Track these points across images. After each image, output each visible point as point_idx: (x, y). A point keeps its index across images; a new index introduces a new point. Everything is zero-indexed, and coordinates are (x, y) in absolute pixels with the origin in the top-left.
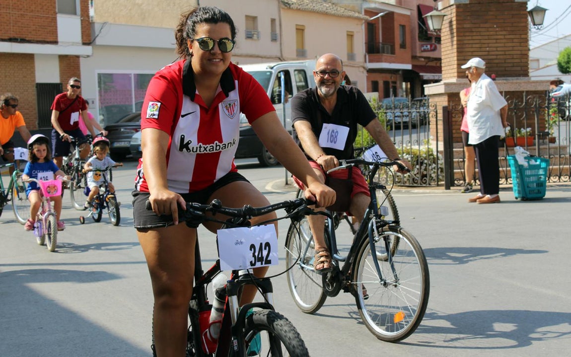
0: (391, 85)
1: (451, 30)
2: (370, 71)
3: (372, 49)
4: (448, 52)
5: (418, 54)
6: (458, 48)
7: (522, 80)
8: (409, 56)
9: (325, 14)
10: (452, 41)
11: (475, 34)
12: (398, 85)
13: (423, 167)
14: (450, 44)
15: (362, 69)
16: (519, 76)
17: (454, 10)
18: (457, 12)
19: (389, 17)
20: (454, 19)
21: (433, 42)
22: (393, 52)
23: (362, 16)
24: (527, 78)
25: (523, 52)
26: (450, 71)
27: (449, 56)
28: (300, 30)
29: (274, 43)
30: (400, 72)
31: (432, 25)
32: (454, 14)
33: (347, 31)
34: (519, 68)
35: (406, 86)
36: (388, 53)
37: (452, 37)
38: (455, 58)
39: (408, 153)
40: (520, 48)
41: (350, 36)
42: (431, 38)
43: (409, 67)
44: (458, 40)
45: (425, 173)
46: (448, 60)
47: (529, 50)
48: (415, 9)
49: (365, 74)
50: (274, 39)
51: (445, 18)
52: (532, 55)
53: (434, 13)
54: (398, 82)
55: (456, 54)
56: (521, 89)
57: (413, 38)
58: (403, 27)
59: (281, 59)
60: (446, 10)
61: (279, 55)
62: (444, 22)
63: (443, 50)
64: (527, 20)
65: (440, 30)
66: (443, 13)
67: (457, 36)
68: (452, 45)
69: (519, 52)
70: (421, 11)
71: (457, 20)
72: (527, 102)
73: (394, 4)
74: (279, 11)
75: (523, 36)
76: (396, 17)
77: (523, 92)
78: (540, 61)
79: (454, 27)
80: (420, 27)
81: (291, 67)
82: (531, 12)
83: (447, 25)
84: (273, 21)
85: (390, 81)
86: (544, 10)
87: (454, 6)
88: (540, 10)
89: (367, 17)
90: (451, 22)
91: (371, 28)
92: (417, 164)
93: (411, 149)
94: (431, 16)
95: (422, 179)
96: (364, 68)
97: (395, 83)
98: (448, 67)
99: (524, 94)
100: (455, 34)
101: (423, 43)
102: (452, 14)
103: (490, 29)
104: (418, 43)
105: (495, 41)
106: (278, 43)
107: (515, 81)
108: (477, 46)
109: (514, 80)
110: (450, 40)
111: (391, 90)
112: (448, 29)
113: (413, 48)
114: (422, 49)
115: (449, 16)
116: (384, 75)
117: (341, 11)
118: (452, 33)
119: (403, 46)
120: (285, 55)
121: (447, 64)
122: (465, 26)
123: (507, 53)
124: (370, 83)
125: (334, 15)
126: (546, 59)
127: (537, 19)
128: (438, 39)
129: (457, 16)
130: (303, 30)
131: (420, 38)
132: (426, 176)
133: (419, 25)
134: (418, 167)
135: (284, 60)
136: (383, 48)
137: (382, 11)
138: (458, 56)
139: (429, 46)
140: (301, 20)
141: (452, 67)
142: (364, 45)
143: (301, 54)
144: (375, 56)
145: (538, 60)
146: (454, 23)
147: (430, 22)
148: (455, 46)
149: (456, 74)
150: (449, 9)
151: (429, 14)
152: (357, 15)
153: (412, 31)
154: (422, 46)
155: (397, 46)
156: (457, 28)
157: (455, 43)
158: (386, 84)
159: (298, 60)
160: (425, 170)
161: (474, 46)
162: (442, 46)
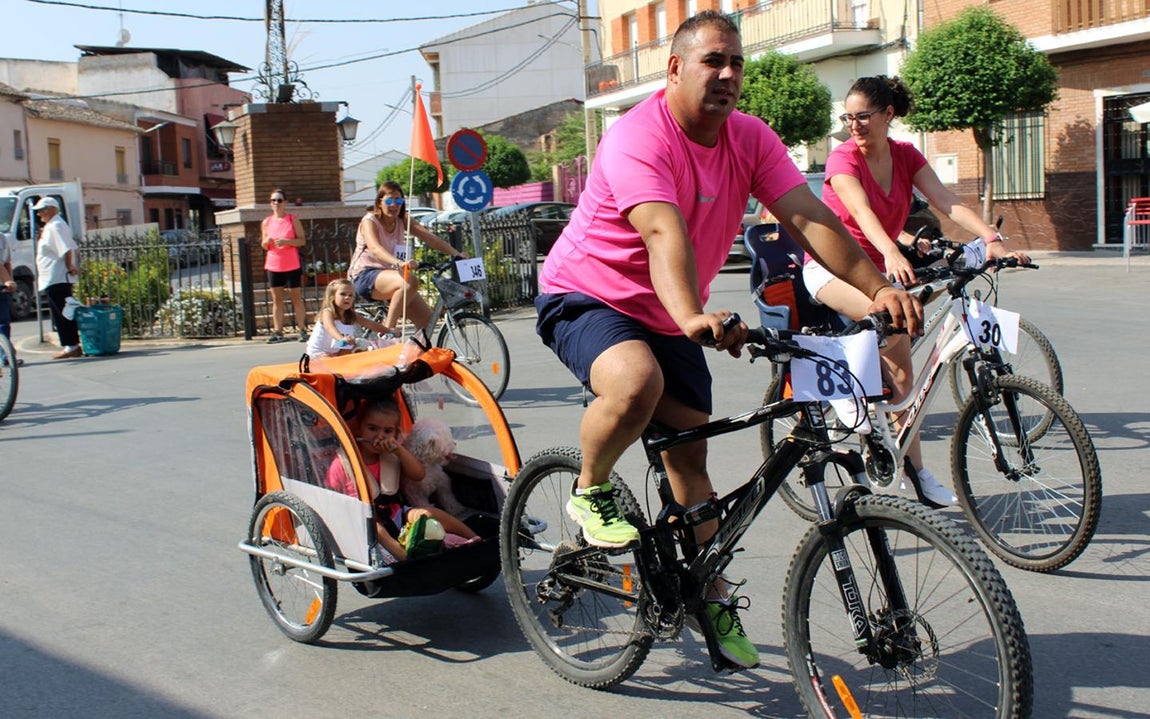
0: (175, 213)
1: (246, 145)
2: (148, 196)
3: (149, 169)
4: (243, 172)
5: (208, 175)
6: (254, 167)
7: (334, 205)
8: (197, 177)
9: (86, 125)
10: (248, 159)
11: (275, 149)
12: (184, 214)
13: (217, 314)
14: (245, 162)
15: (137, 194)
16: (329, 200)
17: (249, 121)
18: (252, 123)
19: (169, 129)
20: (249, 131)
21: (226, 160)
22: (176, 173)
23: (135, 127)
24: (338, 203)
25: (334, 172)
26: (248, 195)
27: (246, 176)
28: (54, 145)
29: (20, 162)
30: (186, 197)
31: (222, 139)
32: (249, 126)
33: (117, 147)
34: (329, 191)
35: (195, 214)
36: (169, 174)
37: (248, 154)
38: (252, 180)
39: (198, 297)
40: (330, 167)
41: (120, 153)
42: (223, 156)
43: (196, 191)
44: (254, 158)
45: (220, 321)
46: (243, 182)
47: (342, 169)
48: (202, 118)
49: (142, 200)
50: (19, 156)
51: (238, 130)
52: (346, 175)
53: (223, 124)
54: (184, 210)
55: (252, 175)
56: (333, 216)
57: (200, 157)
58: (188, 141)
59: (29, 182)
60: (237, 121)
61: (26, 177)
62: (236, 136)
63: (236, 169)
64: (336, 134)
65: (232, 145)
66: (235, 124)
67: (254, 152)
68: (248, 163)
69: (328, 172)
70: (209, 121)
71: (253, 133)
72: (340, 230)
73: (175, 112)
74: (25, 120)
75: (333, 153)
76: (177, 128)
77: (334, 219)
78: (357, 183)
79: (250, 141)
80: (208, 141)
81: (43, 191)
82: (341, 124)
83: (241, 139)
84: (17, 133)
85: (173, 208)
86: (355, 122)
87: (249, 117)
88: (351, 122)
89: (141, 129)
90: (245, 136)
91: (146, 142)
92: (210, 310)
93: (202, 291)
94: (221, 128)
95: (216, 329)
96: (140, 193)
97: (179, 210)
98: (244, 191)
99: (336, 221)
100: (251, 150)
101: (212, 161)
102: (246, 126)
103: (294, 144)
104: (207, 161)
105: (298, 158)
106: (25, 161)
107: (325, 207)
108: (278, 164)
109: (325, 205)
110: (244, 158)
111: (175, 220)
112: (242, 144)
113: (201, 167)
114: (213, 168)
115: (243, 129)
116: (165, 201)
117: (107, 121)
118: (247, 149)
119: (188, 165)
120: (35, 177)
121: (241, 187)
122: (263, 140)
123: (315, 172)
124: (148, 212)
125: (98, 127)
126: (363, 181)
127: (348, 132)
128: (231, 156)
129: (252, 128)
130: (57, 145)
131: (209, 156)
132: (221, 324)
133: (208, 139)
134: (210, 313)
135: (34, 184)
136: (163, 168)
137: (160, 121)
138: (255, 177)
139: (221, 165)
140: (54, 132)
141: (248, 190)
142: (139, 164)
143: (57, 175)
144: (153, 177)
145: (353, 182)
146: (249, 136)
147: (219, 135)
148: (251, 165)
149: (254, 199)
150: (242, 119)
151: (218, 126)
152: (127, 126)
153: (199, 146)
154: (213, 164)
155: (181, 166)
156: (253, 143)
157: (251, 160)
158: (169, 212)
159: (52, 183)
160: (220, 317)
161: (275, 164)
162: (236, 164)
